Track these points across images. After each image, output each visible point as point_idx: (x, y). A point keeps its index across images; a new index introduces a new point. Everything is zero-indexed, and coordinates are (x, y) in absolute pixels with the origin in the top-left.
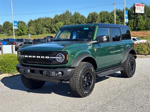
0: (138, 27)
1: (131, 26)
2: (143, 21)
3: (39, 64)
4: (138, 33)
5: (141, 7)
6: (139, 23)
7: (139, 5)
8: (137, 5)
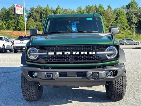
0: (19, 27)
1: (12, 26)
2: (23, 22)
3: (74, 63)
4: (19, 33)
5: (20, 8)
6: (19, 24)
7: (19, 6)
8: (17, 6)
